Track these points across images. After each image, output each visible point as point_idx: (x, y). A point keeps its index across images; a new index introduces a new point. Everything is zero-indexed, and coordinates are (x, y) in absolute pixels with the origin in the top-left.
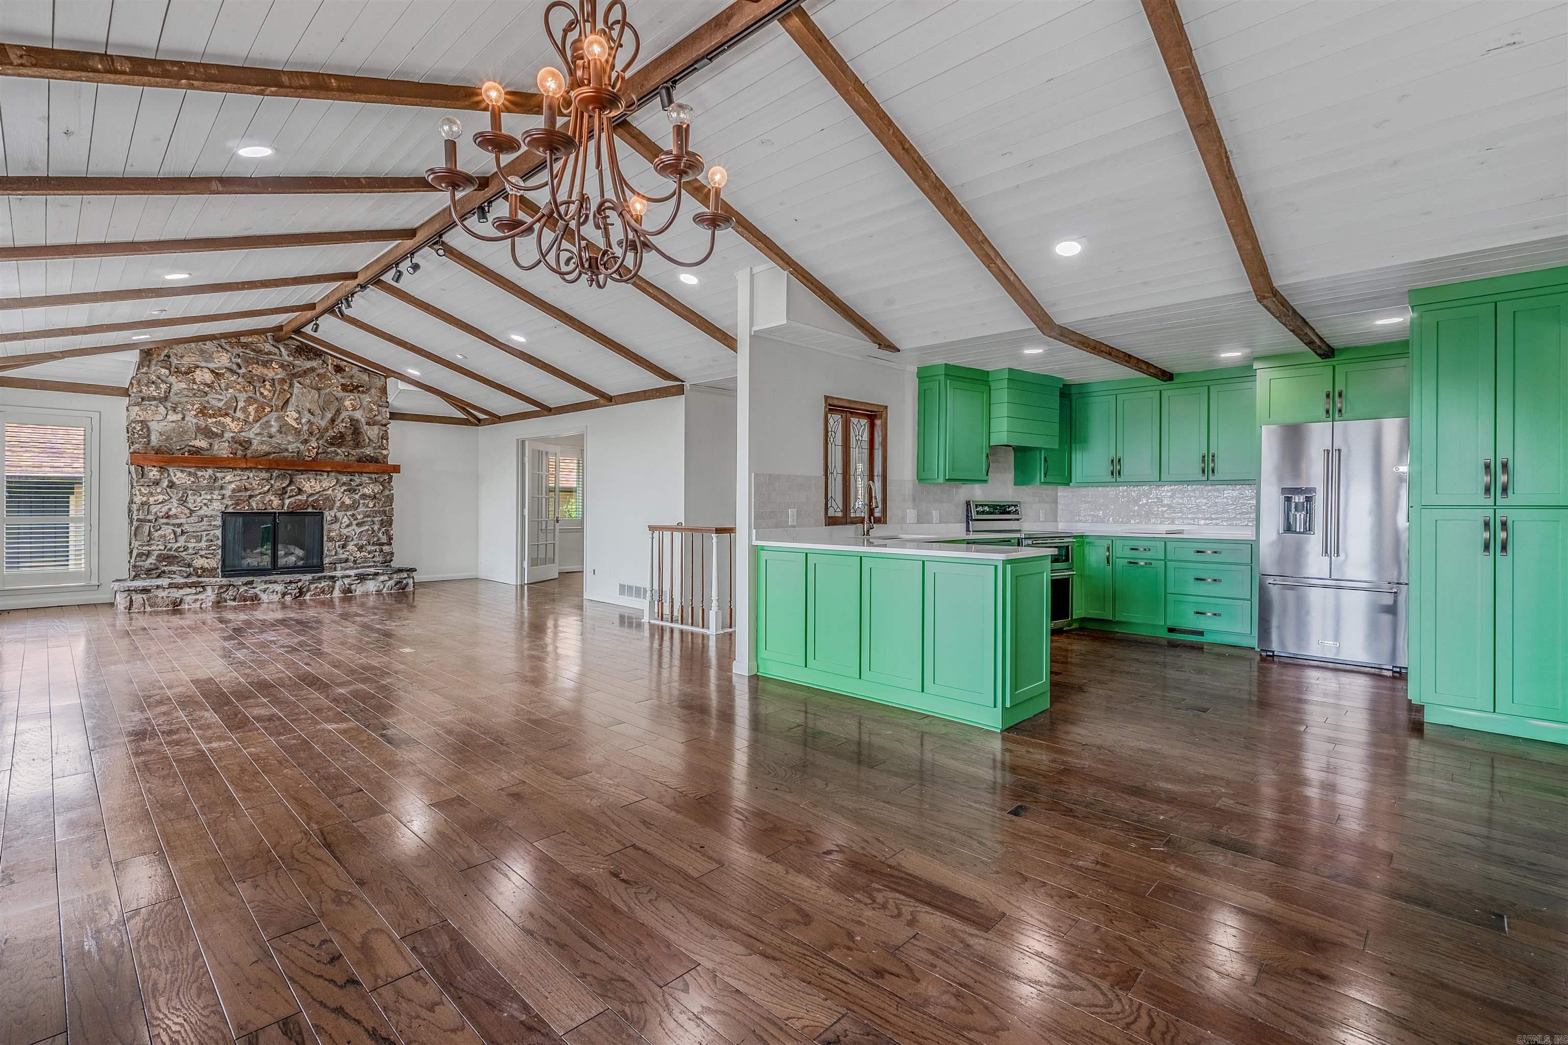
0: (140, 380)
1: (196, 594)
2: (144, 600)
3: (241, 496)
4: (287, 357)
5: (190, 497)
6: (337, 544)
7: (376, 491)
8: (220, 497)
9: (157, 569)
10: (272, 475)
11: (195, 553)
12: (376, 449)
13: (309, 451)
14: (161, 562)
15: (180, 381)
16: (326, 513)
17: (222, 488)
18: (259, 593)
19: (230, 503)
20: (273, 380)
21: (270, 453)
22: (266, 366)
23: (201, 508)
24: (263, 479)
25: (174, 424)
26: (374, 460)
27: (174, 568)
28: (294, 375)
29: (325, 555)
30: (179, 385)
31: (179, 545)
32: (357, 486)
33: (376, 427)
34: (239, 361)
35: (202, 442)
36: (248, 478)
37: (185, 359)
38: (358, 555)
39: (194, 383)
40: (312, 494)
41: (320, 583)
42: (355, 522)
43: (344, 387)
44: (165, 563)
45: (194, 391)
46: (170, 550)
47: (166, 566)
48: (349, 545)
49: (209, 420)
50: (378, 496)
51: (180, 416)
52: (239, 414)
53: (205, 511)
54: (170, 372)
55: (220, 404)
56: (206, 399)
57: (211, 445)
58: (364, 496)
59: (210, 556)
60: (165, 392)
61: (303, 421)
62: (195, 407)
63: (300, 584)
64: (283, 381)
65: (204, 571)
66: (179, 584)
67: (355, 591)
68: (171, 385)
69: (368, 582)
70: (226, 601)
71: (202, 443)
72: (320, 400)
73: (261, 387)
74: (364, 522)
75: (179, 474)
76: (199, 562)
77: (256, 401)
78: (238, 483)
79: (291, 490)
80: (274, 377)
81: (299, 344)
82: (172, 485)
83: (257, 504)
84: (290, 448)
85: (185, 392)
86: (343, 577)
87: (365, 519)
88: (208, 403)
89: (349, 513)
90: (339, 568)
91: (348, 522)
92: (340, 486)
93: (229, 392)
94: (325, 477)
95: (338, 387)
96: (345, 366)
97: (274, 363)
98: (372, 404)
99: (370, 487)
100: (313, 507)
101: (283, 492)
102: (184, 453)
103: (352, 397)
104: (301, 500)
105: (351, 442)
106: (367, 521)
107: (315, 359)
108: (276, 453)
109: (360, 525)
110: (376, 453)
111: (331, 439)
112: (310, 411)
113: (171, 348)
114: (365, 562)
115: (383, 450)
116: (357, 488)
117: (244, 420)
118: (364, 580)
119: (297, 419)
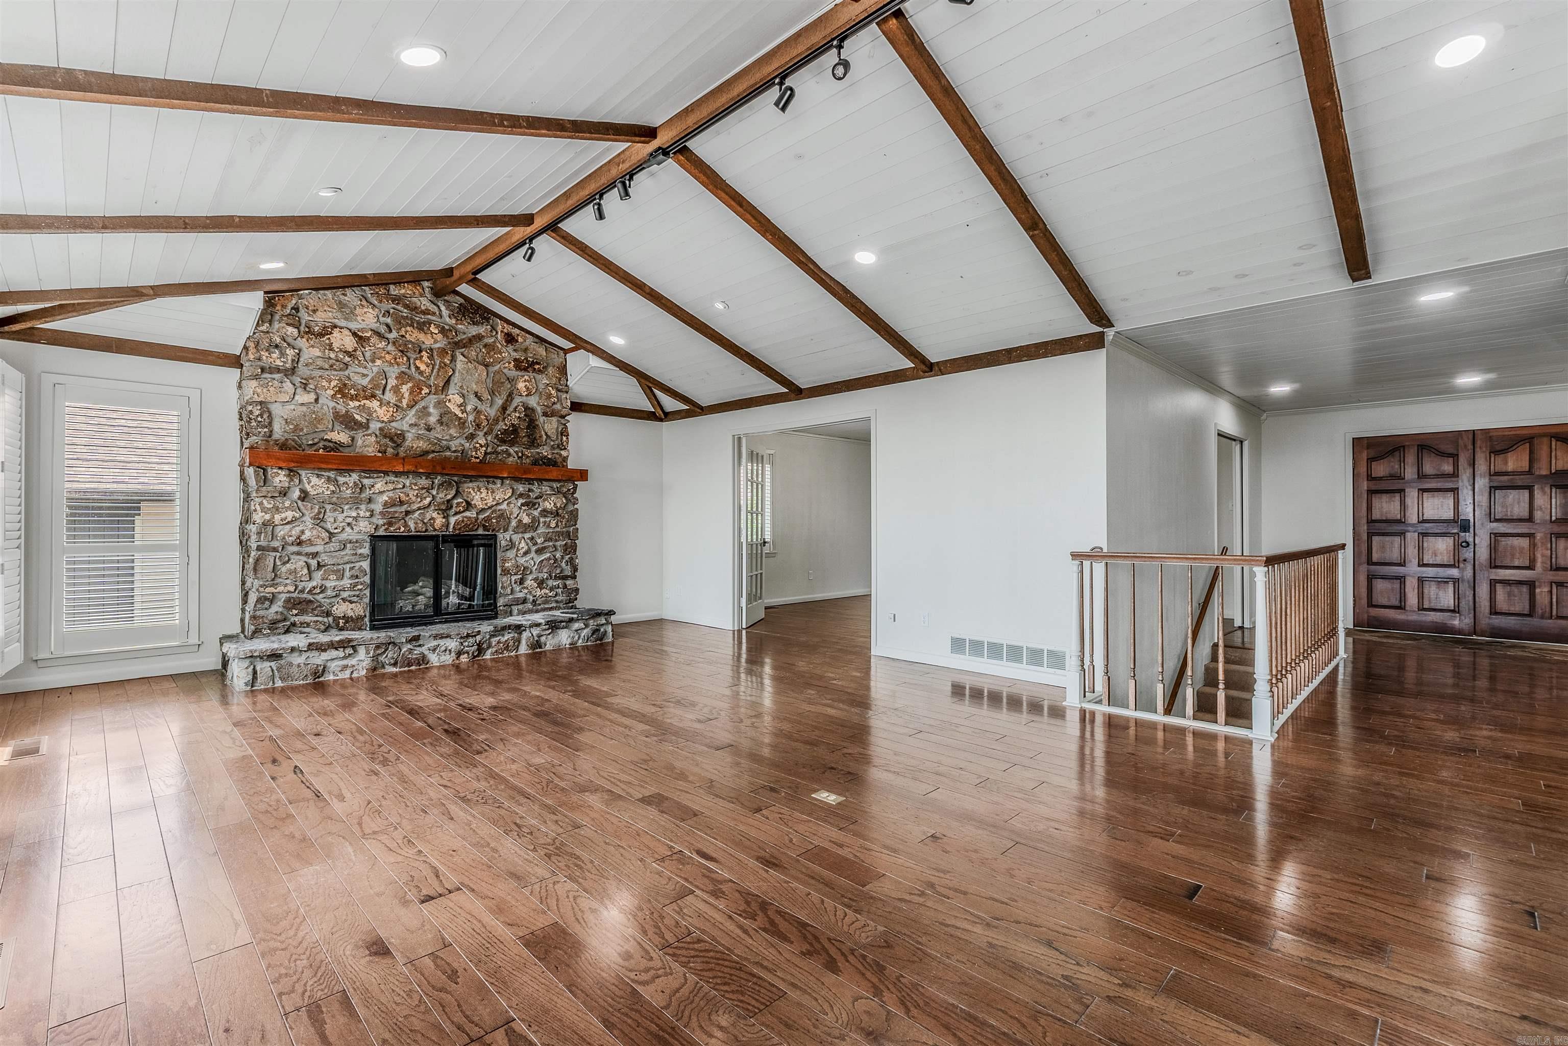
0: (258, 343)
1: (345, 658)
2: (273, 670)
3: (396, 512)
4: (448, 319)
5: (328, 513)
6: (513, 578)
7: (558, 505)
8: (368, 514)
9: (285, 620)
10: (433, 483)
11: (336, 596)
12: (554, 449)
13: (476, 449)
14: (290, 609)
15: (313, 346)
16: (500, 536)
17: (370, 500)
18: (426, 653)
19: (381, 522)
20: (431, 349)
21: (427, 453)
22: (423, 330)
23: (344, 529)
24: (423, 488)
25: (304, 408)
26: (551, 463)
27: (308, 618)
28: (456, 343)
29: (499, 593)
30: (311, 351)
31: (314, 583)
32: (536, 498)
33: (554, 419)
34: (389, 320)
35: (342, 434)
36: (404, 487)
37: (319, 313)
38: (538, 593)
39: (331, 349)
40: (483, 510)
41: (503, 635)
42: (534, 548)
43: (519, 365)
44: (295, 612)
45: (331, 362)
46: (302, 591)
47: (296, 615)
48: (526, 579)
49: (351, 403)
50: (560, 511)
51: (312, 397)
52: (389, 396)
53: (348, 534)
54: (299, 332)
55: (365, 382)
56: (346, 373)
57: (353, 439)
58: (545, 513)
59: (355, 599)
60: (293, 361)
61: (469, 408)
62: (333, 383)
63: (478, 638)
64: (443, 352)
65: (347, 622)
66: (322, 645)
67: (545, 645)
68: (300, 350)
69: (560, 632)
70: (383, 667)
71: (342, 437)
72: (488, 380)
73: (416, 359)
74: (544, 548)
75: (315, 480)
76: (341, 609)
77: (411, 378)
78: (391, 494)
79: (458, 504)
80: (433, 346)
81: (466, 302)
82: (304, 496)
83: (416, 523)
84: (454, 445)
85: (320, 362)
86: (531, 626)
87: (547, 544)
88: (349, 379)
89: (527, 536)
90: (515, 612)
91: (526, 547)
92: (516, 499)
93: (376, 364)
94: (499, 486)
95: (510, 363)
96: (518, 335)
97: (432, 325)
98: (550, 388)
99: (552, 499)
100: (484, 526)
101: (447, 506)
102: (317, 450)
103: (526, 378)
104: (470, 517)
105: (525, 439)
106: (549, 546)
107: (482, 324)
108: (437, 452)
109: (539, 551)
110: (553, 453)
111: (502, 434)
112: (476, 394)
113: (300, 298)
114: (546, 602)
115: (561, 450)
116: (537, 501)
117: (396, 405)
118: (557, 629)
119: (461, 405)
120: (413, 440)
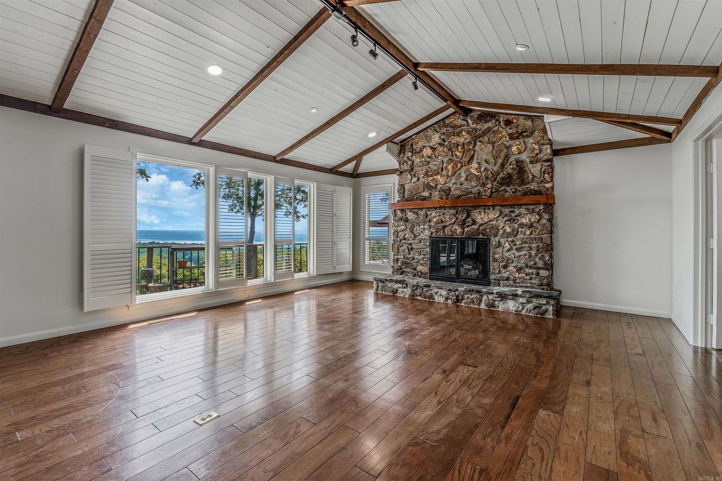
0: (400, 162)
3: (439, 226)
4: (472, 125)
5: (415, 227)
6: (501, 264)
7: (533, 220)
8: (428, 227)
9: (401, 269)
10: (457, 211)
11: (418, 262)
13: (485, 191)
14: (402, 265)
15: (417, 158)
16: (493, 239)
17: (430, 221)
19: (434, 231)
20: (463, 144)
21: (459, 196)
22: (459, 135)
23: (420, 234)
24: (452, 214)
25: (414, 184)
26: (538, 193)
27: (408, 270)
28: (476, 137)
29: (491, 272)
30: (417, 160)
31: (410, 256)
32: (516, 216)
33: (539, 164)
34: (444, 137)
35: (427, 192)
36: (443, 214)
37: (419, 144)
38: (517, 276)
39: (423, 157)
40: (481, 225)
42: (514, 248)
43: (512, 136)
44: (404, 267)
45: (423, 162)
46: (407, 259)
48: (509, 266)
49: (429, 178)
50: (535, 224)
51: (416, 178)
52: (444, 172)
53: (422, 236)
54: (412, 154)
55: (435, 168)
56: (429, 166)
57: (431, 194)
58: (522, 225)
59: (424, 265)
60: (411, 166)
61: (482, 169)
62: (424, 171)
64: (470, 142)
65: (421, 274)
67: (498, 307)
68: (413, 162)
69: (509, 301)
71: (426, 194)
72: (494, 151)
73: (456, 151)
74: (522, 248)
75: (409, 214)
76: (420, 268)
77: (453, 161)
79: (468, 221)
80: (465, 142)
81: (479, 113)
82: (407, 220)
83: (448, 231)
84: (474, 190)
85: (419, 164)
87: (523, 245)
88: (430, 168)
89: (510, 239)
90: (502, 284)
91: (509, 247)
92: (503, 217)
93: (439, 158)
94: (492, 210)
95: (506, 137)
96: (513, 119)
97: (463, 132)
98: (534, 145)
99: (528, 217)
100: (483, 233)
101: (463, 223)
102: (418, 201)
103: (518, 143)
104: (474, 229)
105: (518, 180)
106: (525, 247)
107: (491, 120)
108: (464, 195)
109: (519, 250)
110: (539, 186)
111: (501, 180)
112: (486, 161)
113: (413, 139)
114: (523, 282)
115: (546, 183)
116: (516, 218)
117: (447, 175)
119: (477, 169)
120: (454, 191)
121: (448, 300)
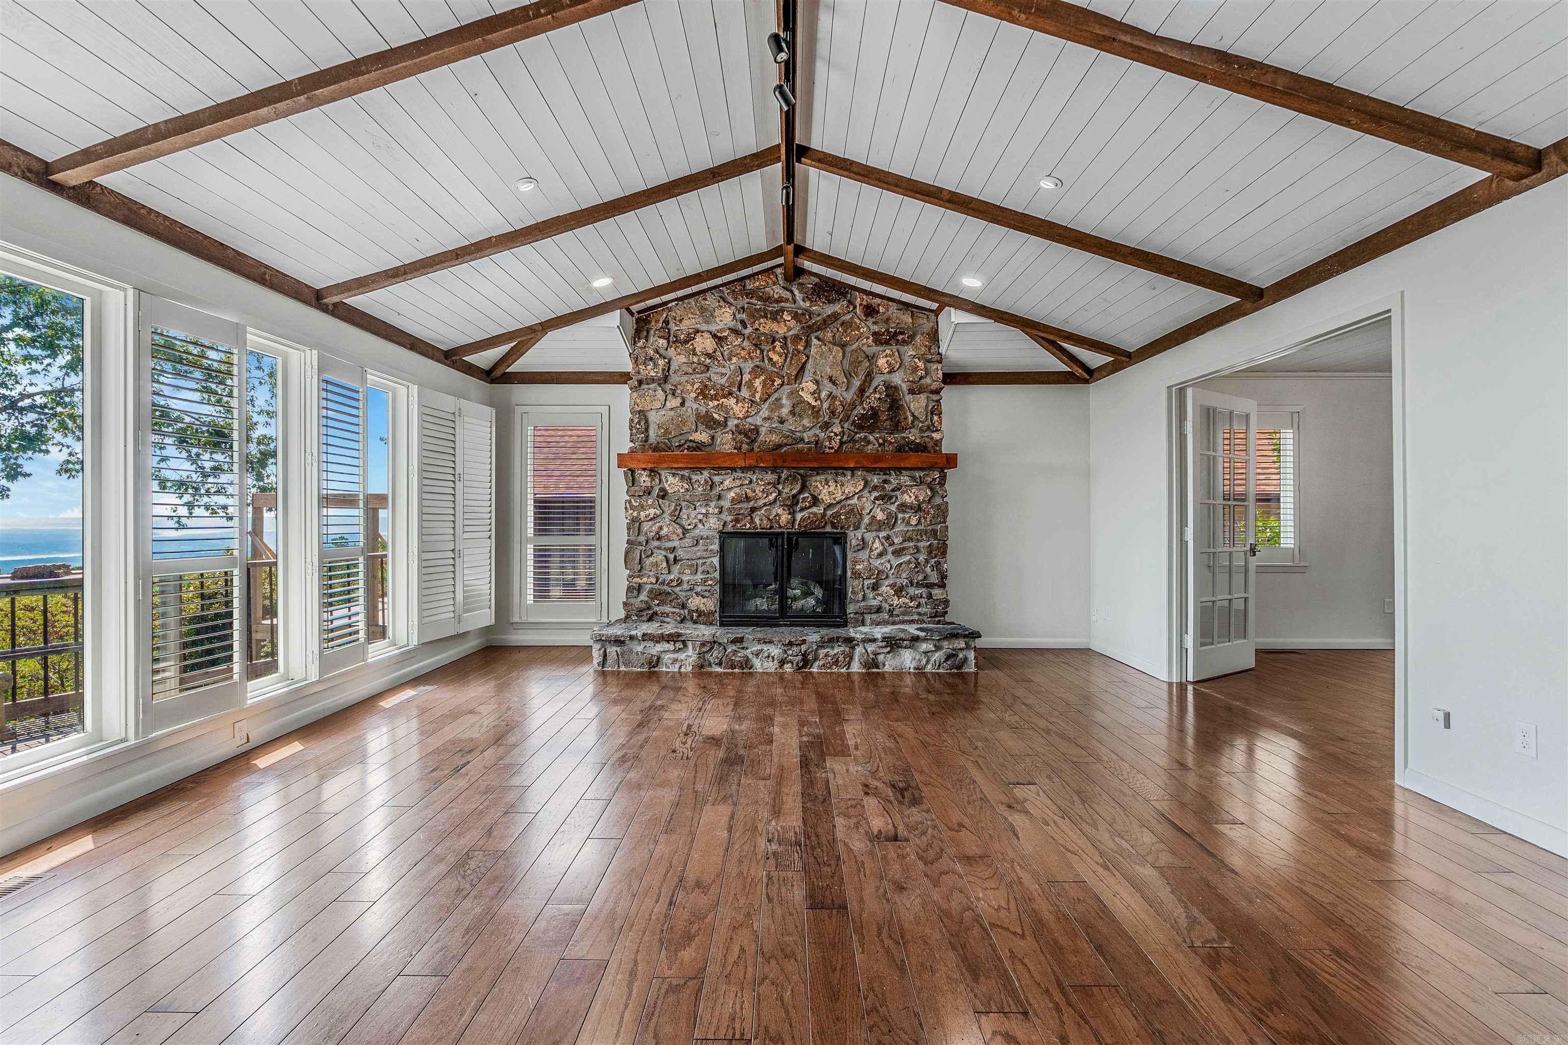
0: (637, 358)
1: (675, 651)
2: (618, 655)
3: (741, 508)
4: (802, 303)
5: (684, 511)
6: (866, 583)
7: (921, 498)
8: (716, 511)
9: (649, 608)
10: (780, 477)
11: (690, 590)
12: (924, 432)
13: (830, 439)
14: (652, 599)
15: (679, 354)
16: (851, 534)
17: (719, 497)
18: (750, 656)
19: (729, 518)
20: (785, 338)
21: (779, 446)
22: (776, 319)
23: (696, 525)
24: (769, 484)
25: (672, 413)
26: (920, 448)
27: (667, 609)
28: (809, 327)
29: (849, 599)
30: (679, 359)
31: (672, 577)
32: (893, 490)
33: (923, 397)
34: (744, 316)
35: (704, 434)
36: (751, 482)
37: (685, 322)
38: (896, 602)
39: (695, 354)
40: (830, 506)
41: (833, 648)
42: (890, 549)
43: (878, 338)
44: (657, 602)
45: (693, 365)
46: (663, 583)
47: (658, 605)
48: (882, 585)
49: (710, 403)
50: (924, 506)
51: (679, 400)
52: (745, 393)
53: (701, 530)
54: (669, 343)
55: (723, 381)
56: (708, 375)
57: (713, 438)
58: (903, 507)
59: (707, 594)
60: (663, 370)
61: (824, 394)
62: (696, 386)
63: (804, 648)
64: (797, 338)
65: (700, 616)
66: (654, 636)
67: (884, 665)
68: (669, 361)
69: (903, 651)
70: (710, 665)
71: (702, 436)
72: (845, 362)
73: (769, 350)
74: (904, 549)
75: (671, 479)
76: (695, 602)
77: (763, 370)
78: (737, 490)
79: (804, 499)
80: (787, 335)
81: (817, 280)
82: (663, 495)
83: (761, 520)
84: (806, 436)
85: (684, 368)
86: (864, 641)
87: (906, 544)
88: (710, 379)
89: (882, 534)
90: (868, 621)
91: (881, 548)
92: (870, 492)
93: (733, 362)
94: (849, 477)
95: (869, 338)
96: (879, 305)
97: (785, 313)
98: (917, 360)
99: (913, 491)
100: (833, 524)
101: (793, 502)
102: (683, 451)
103: (888, 352)
104: (816, 514)
105: (888, 422)
106: (909, 547)
107: (839, 300)
108: (790, 445)
109: (897, 553)
110: (923, 437)
111: (859, 419)
112: (831, 380)
113: (670, 310)
114: (905, 613)
115: (934, 432)
116: (893, 494)
117: (751, 400)
118: (898, 647)
119: (814, 392)
120: (766, 434)
121: (786, 666)
